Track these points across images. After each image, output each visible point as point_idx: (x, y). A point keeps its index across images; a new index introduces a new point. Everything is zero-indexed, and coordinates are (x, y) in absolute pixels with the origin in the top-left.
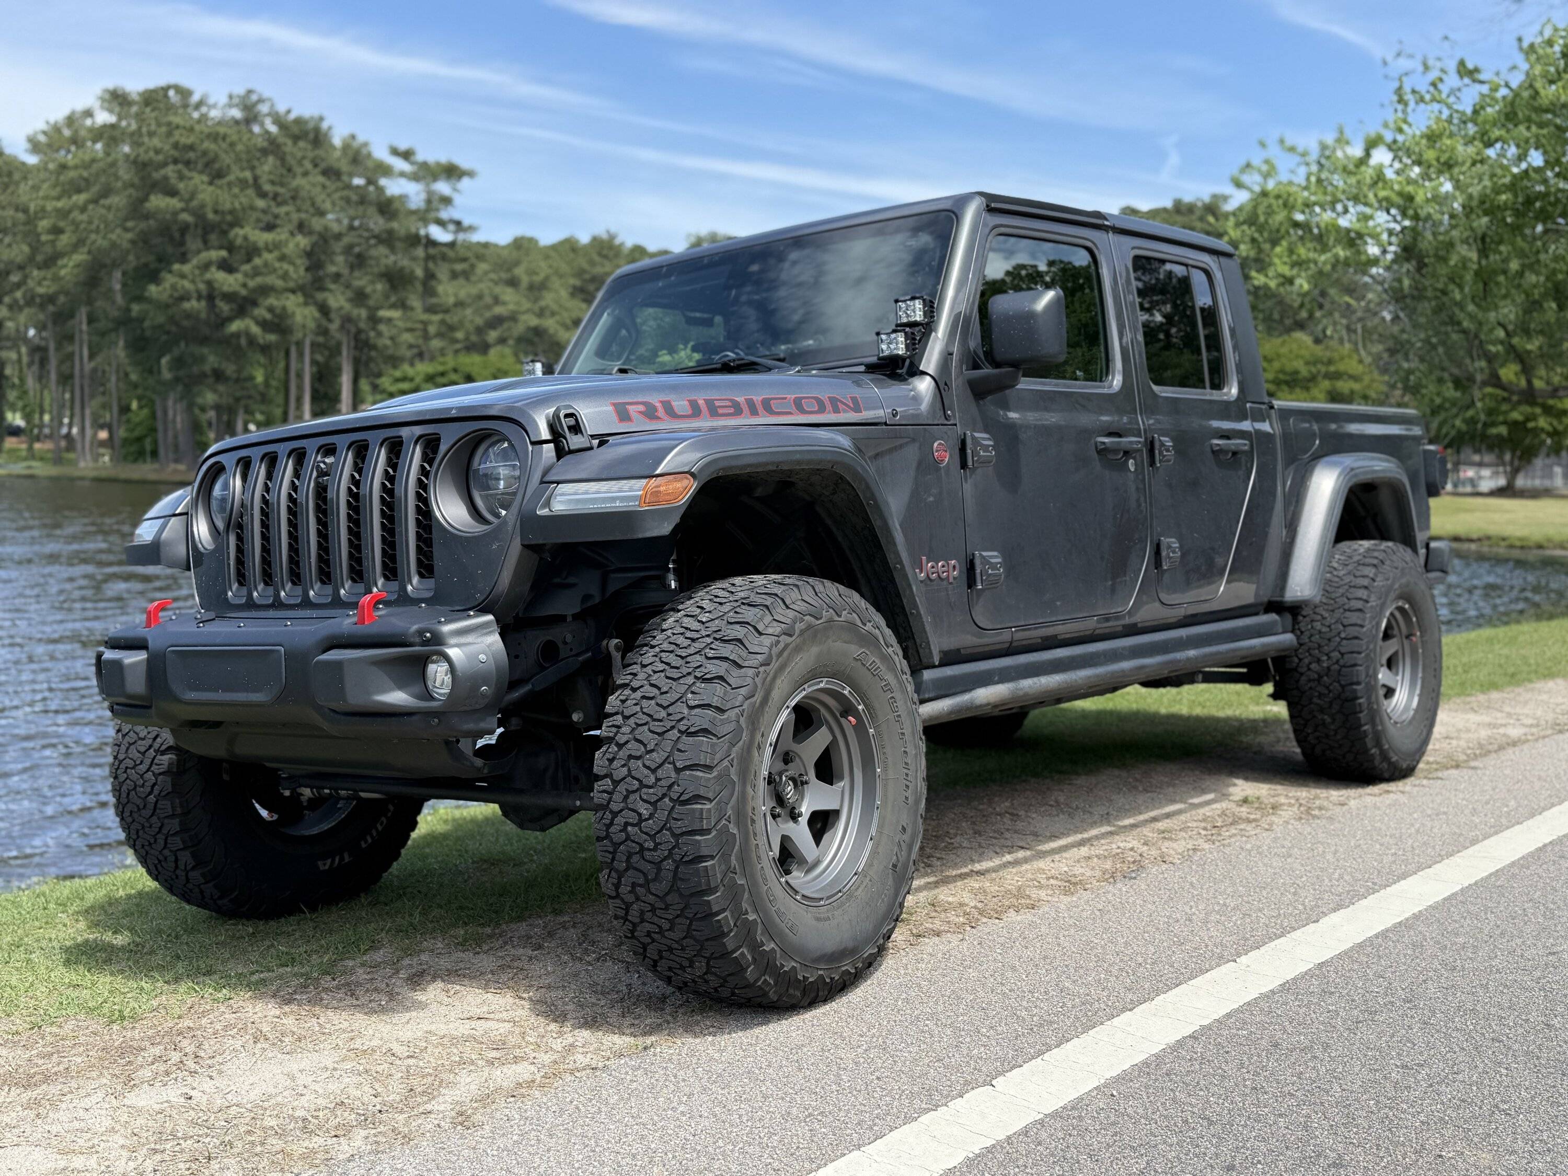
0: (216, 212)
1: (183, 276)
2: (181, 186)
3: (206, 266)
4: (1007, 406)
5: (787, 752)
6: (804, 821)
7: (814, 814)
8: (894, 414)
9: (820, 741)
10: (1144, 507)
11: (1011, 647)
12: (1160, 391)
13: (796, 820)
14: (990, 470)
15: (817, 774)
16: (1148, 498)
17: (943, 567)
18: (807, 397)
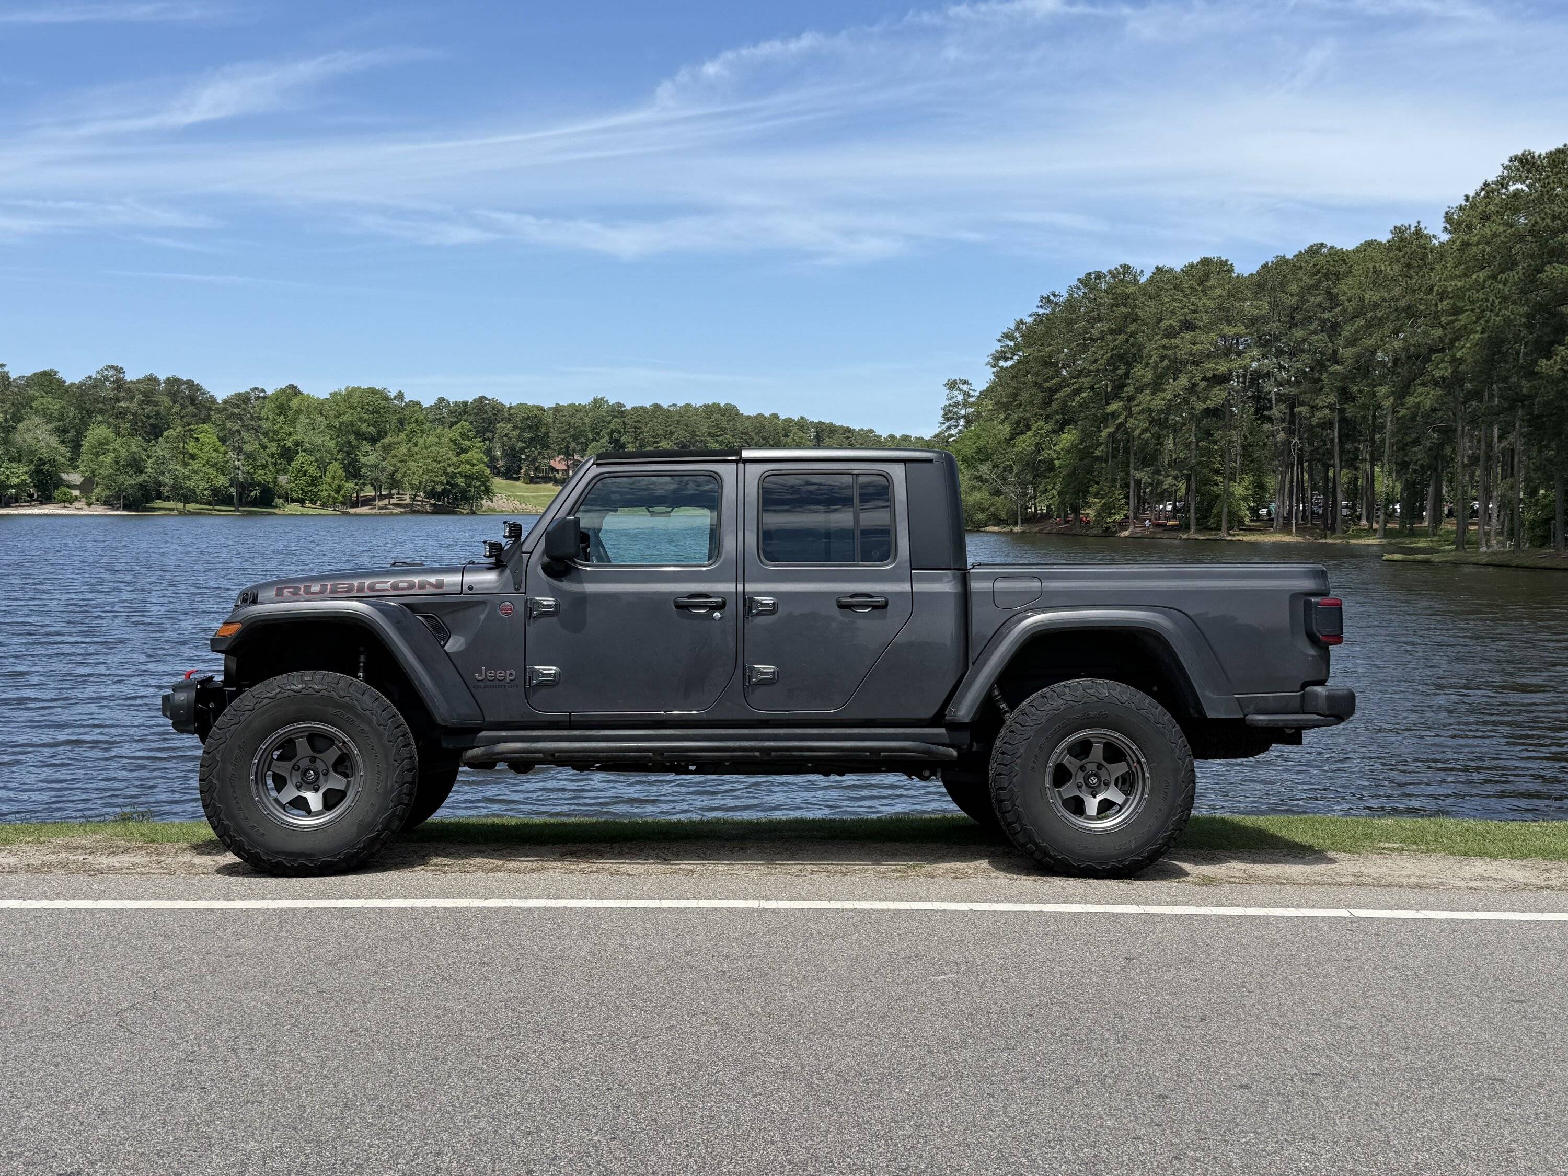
4: (581, 581)
5: (312, 757)
6: (321, 793)
7: (329, 790)
8: (470, 588)
9: (333, 754)
10: (732, 645)
11: (571, 725)
12: (775, 566)
13: (317, 791)
14: (555, 619)
15: (336, 771)
16: (740, 637)
17: (500, 674)
18: (403, 581)
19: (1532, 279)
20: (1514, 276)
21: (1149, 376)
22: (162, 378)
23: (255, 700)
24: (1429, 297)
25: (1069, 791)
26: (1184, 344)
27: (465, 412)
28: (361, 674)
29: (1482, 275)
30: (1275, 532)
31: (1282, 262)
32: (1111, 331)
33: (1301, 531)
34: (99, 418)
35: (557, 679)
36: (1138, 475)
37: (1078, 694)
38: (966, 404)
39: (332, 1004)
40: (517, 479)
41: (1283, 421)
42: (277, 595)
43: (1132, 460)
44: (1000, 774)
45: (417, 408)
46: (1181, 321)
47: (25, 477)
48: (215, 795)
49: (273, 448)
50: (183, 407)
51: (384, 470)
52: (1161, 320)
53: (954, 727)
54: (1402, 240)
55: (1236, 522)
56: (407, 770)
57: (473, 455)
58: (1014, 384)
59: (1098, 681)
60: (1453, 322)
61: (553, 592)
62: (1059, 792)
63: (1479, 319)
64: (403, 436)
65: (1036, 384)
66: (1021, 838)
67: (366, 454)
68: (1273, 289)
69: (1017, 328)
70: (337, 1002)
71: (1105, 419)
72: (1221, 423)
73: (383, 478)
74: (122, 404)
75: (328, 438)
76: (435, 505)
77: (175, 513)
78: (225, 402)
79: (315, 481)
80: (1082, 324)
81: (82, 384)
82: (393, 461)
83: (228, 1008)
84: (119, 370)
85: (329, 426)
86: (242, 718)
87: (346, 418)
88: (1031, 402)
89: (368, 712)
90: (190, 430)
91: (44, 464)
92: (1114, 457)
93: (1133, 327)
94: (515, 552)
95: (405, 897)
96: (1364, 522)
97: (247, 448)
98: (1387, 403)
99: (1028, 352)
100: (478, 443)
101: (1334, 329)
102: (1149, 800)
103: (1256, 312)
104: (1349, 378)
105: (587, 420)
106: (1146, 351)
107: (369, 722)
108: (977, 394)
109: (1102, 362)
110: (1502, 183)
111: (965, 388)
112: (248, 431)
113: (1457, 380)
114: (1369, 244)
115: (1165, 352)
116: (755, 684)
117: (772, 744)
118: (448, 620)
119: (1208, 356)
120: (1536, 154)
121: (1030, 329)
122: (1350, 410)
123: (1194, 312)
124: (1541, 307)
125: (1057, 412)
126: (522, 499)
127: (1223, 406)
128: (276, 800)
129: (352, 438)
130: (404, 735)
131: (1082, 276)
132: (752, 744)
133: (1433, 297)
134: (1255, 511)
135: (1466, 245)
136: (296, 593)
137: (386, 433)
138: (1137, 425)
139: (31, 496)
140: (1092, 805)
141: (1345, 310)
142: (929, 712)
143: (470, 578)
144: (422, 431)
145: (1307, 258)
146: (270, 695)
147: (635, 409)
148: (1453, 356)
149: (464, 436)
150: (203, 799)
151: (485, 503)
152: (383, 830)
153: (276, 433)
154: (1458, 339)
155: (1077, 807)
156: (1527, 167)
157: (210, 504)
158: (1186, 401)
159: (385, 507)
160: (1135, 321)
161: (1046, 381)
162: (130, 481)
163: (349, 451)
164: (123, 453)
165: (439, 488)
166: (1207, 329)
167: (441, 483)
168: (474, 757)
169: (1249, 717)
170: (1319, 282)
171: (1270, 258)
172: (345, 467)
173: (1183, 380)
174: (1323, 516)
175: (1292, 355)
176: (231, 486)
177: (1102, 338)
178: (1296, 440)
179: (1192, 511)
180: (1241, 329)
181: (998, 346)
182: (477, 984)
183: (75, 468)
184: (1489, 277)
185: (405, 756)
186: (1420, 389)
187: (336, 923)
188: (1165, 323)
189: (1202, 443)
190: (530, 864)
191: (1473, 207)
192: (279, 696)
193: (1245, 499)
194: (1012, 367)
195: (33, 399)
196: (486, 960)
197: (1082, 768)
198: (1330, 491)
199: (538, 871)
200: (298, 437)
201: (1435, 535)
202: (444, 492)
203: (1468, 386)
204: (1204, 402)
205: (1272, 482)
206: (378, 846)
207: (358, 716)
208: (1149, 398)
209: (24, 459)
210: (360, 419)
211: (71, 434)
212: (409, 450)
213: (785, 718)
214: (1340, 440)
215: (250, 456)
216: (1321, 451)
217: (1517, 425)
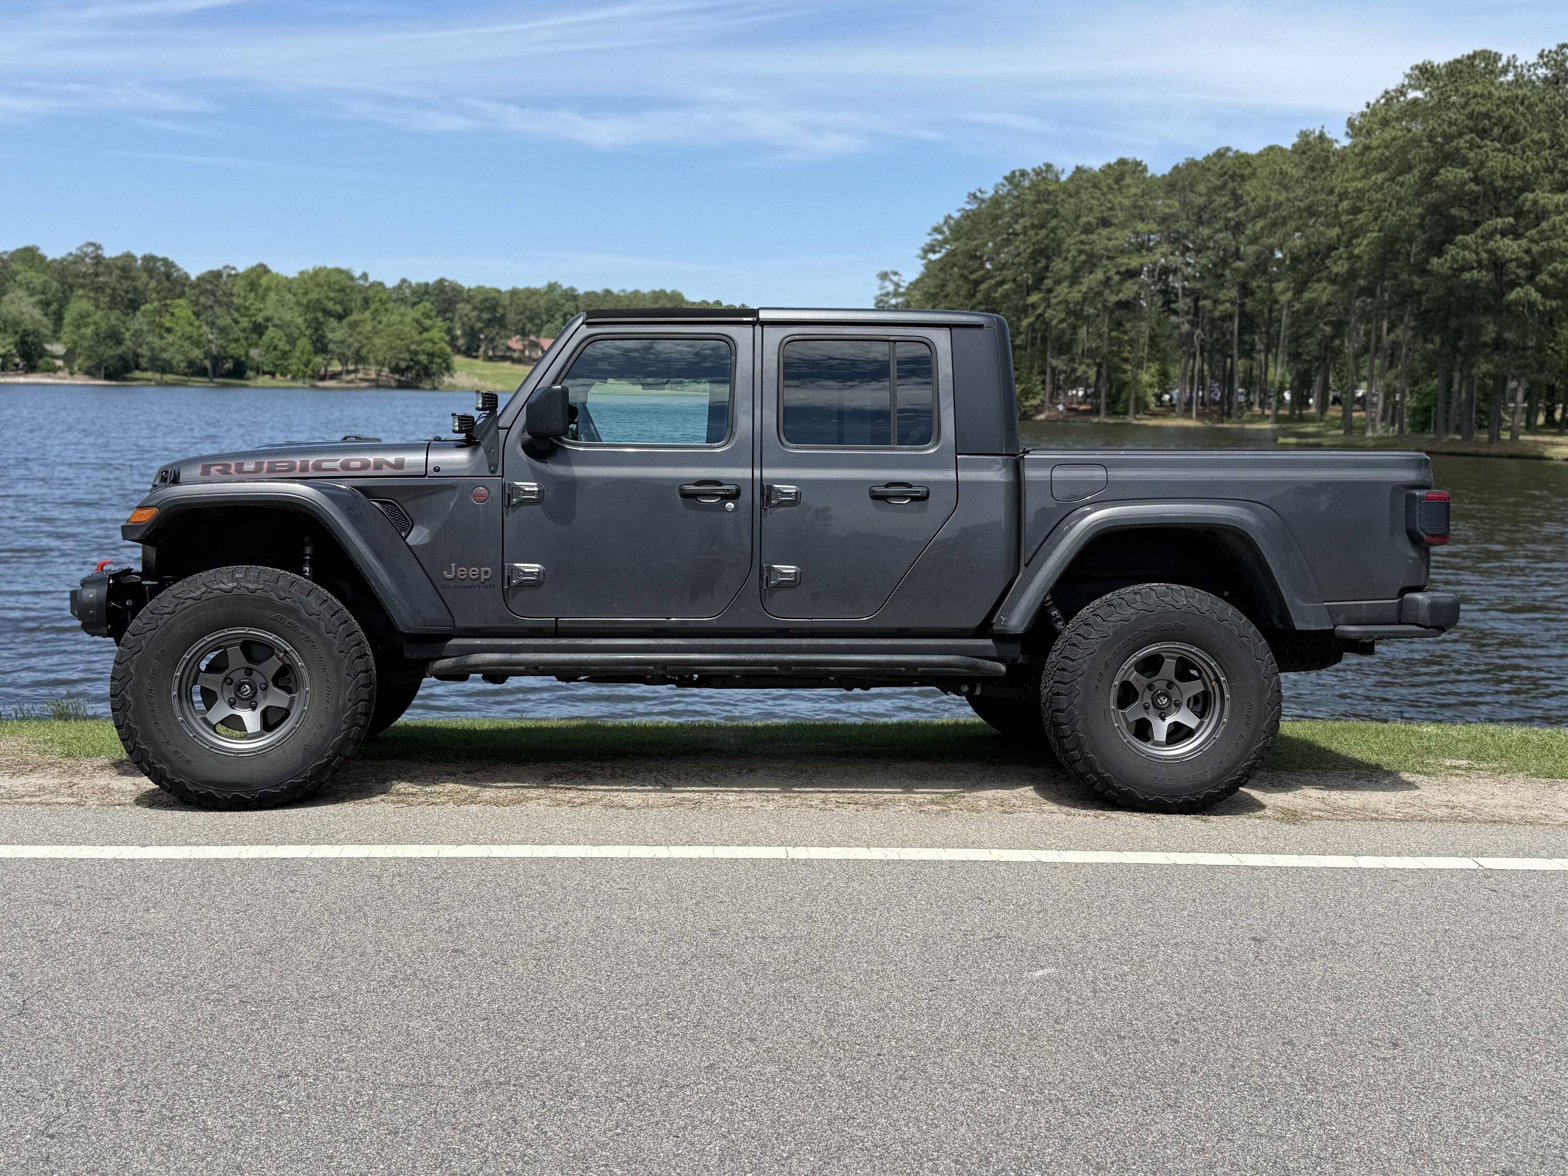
0: (1505, 178)
1: (1466, 247)
2: (1472, 155)
3: (1490, 236)
4: (568, 463)
5: (248, 669)
6: (259, 710)
7: (268, 707)
8: (437, 469)
9: (272, 665)
10: (747, 540)
11: (557, 632)
12: (797, 448)
13: (254, 708)
14: (538, 507)
15: (276, 685)
16: (757, 533)
17: (473, 572)
18: (356, 459)
19: (1427, 182)
20: (1411, 178)
21: (1068, 270)
22: (139, 254)
23: (175, 602)
24: (1331, 198)
25: (1134, 712)
26: (1101, 240)
27: (426, 293)
28: (307, 569)
29: (1381, 176)
30: (1178, 416)
31: (1192, 164)
32: (1033, 226)
33: (1200, 416)
34: (80, 292)
35: (542, 578)
36: (1054, 362)
37: (1151, 602)
38: (896, 294)
39: (257, 1025)
40: (476, 357)
41: (1188, 313)
42: (203, 474)
43: (1049, 348)
44: (1058, 694)
45: (380, 288)
46: (1097, 218)
47: (11, 347)
48: (129, 714)
49: (245, 323)
50: (159, 282)
51: (350, 346)
52: (1078, 217)
53: (1002, 638)
54: (1307, 143)
55: (1142, 407)
56: (363, 686)
57: (435, 334)
58: (942, 275)
59: (1174, 586)
60: (1351, 221)
61: (536, 476)
62: (1124, 714)
63: (1376, 219)
64: (367, 314)
65: (962, 276)
66: (1080, 767)
67: (333, 331)
68: (1183, 189)
69: (946, 222)
70: (264, 1020)
71: (1025, 310)
72: (1131, 315)
73: (349, 353)
74: (102, 279)
75: (297, 314)
76: (399, 381)
77: (153, 383)
78: (199, 279)
79: (285, 355)
80: (1007, 220)
81: (63, 260)
82: (360, 338)
83: (118, 1032)
84: (97, 247)
85: (298, 304)
86: (160, 623)
87: (313, 296)
88: (957, 294)
89: (314, 617)
90: (166, 305)
91: (29, 335)
92: (1033, 345)
93: (1053, 223)
94: (489, 428)
95: (360, 842)
96: (1256, 409)
97: (220, 322)
98: (1283, 299)
99: (956, 244)
100: (439, 322)
101: (1237, 228)
102: (1228, 725)
103: (1167, 210)
104: (1250, 274)
105: (542, 303)
106: (1065, 246)
107: (317, 630)
108: (906, 284)
109: (1025, 255)
110: (1401, 91)
111: (895, 278)
112: (221, 306)
113: (1352, 275)
114: (1271, 148)
115: (1082, 247)
116: (775, 586)
117: (793, 657)
118: (410, 506)
119: (1122, 252)
120: (1436, 64)
121: (958, 222)
122: (1249, 304)
123: (1111, 209)
124: (1433, 209)
125: (981, 303)
126: (481, 377)
127: (1134, 298)
128: (205, 721)
129: (320, 315)
130: (358, 644)
131: (1008, 173)
132: (771, 657)
133: (1333, 198)
134: (1159, 397)
135: (1367, 148)
136: (225, 471)
137: (351, 311)
138: (1055, 316)
139: (17, 365)
140: (1161, 729)
141: (1248, 210)
142: (974, 622)
143: (436, 458)
144: (386, 310)
145: (1215, 160)
146: (193, 595)
147: (587, 294)
148: (1351, 253)
149: (427, 316)
150: (115, 719)
151: (447, 379)
152: (334, 756)
153: (247, 309)
154: (1357, 237)
155: (1143, 730)
156: (1427, 75)
157: (185, 374)
158: (1100, 294)
159: (352, 381)
160: (1055, 216)
161: (972, 272)
162: (109, 352)
163: (317, 327)
164: (104, 326)
165: (403, 364)
166: (1123, 226)
167: (405, 360)
168: (442, 669)
169: (1340, 628)
170: (1226, 183)
171: (1181, 160)
172: (314, 343)
173: (1099, 275)
174: (1220, 403)
175: (1198, 251)
176: (206, 358)
177: (1025, 233)
178: (1198, 332)
179: (1103, 396)
180: (1154, 226)
181: (928, 240)
182: (451, 987)
183: (58, 339)
184: (1387, 180)
185: (360, 669)
186: (1316, 285)
187: (272, 882)
188: (1083, 220)
189: (1114, 334)
190: (509, 792)
191: (1374, 113)
192: (204, 597)
193: (1151, 386)
194: (940, 260)
195: (16, 273)
196: (461, 944)
197: (1150, 687)
198: (1227, 380)
199: (519, 802)
200: (269, 313)
201: (1321, 420)
202: (408, 368)
203: (1362, 282)
204: (1117, 294)
205: (1175, 371)
206: (329, 774)
207: (302, 621)
208: (1066, 290)
209: (10, 330)
210: (327, 297)
211: (54, 307)
212: (374, 327)
213: (806, 626)
214: (1240, 334)
215: (223, 331)
216: (1221, 342)
217: (1406, 318)
